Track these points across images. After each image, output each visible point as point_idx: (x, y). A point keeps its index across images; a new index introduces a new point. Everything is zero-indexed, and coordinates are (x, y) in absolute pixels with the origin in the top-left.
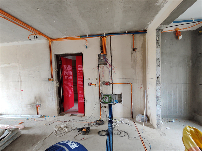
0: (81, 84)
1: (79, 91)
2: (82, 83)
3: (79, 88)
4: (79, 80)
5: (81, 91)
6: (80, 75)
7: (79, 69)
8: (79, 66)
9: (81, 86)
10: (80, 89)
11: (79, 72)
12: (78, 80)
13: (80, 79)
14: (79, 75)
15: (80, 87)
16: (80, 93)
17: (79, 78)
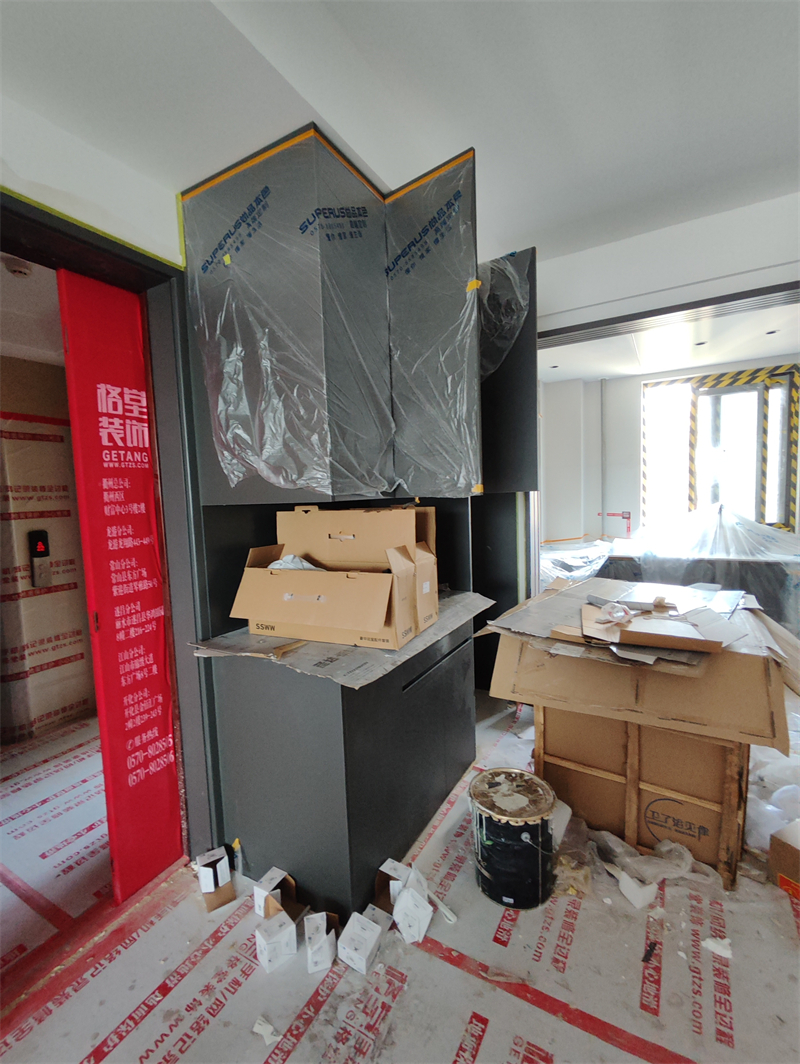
0: (144, 585)
1: (128, 668)
2: (149, 578)
3: (121, 636)
4: (124, 553)
5: (137, 664)
6: (130, 497)
7: (108, 429)
8: (115, 391)
9: (144, 609)
10: (130, 643)
11: (109, 459)
12: (113, 545)
13: (129, 543)
14: (119, 496)
15: (135, 620)
16: (136, 686)
17: (112, 531)
